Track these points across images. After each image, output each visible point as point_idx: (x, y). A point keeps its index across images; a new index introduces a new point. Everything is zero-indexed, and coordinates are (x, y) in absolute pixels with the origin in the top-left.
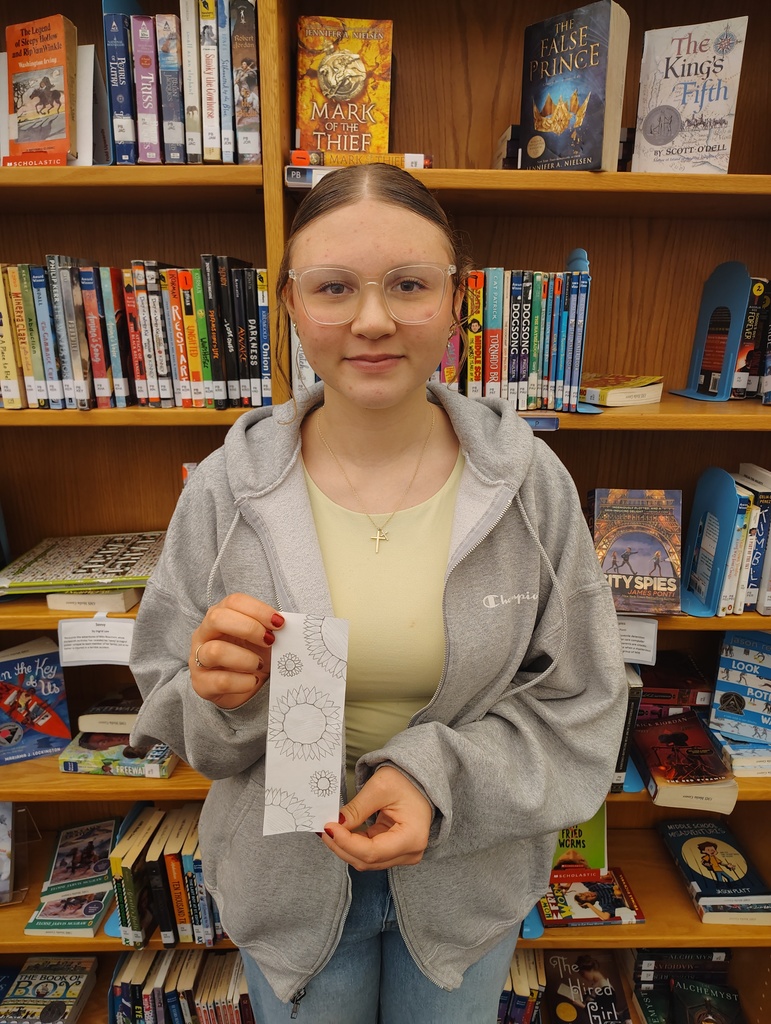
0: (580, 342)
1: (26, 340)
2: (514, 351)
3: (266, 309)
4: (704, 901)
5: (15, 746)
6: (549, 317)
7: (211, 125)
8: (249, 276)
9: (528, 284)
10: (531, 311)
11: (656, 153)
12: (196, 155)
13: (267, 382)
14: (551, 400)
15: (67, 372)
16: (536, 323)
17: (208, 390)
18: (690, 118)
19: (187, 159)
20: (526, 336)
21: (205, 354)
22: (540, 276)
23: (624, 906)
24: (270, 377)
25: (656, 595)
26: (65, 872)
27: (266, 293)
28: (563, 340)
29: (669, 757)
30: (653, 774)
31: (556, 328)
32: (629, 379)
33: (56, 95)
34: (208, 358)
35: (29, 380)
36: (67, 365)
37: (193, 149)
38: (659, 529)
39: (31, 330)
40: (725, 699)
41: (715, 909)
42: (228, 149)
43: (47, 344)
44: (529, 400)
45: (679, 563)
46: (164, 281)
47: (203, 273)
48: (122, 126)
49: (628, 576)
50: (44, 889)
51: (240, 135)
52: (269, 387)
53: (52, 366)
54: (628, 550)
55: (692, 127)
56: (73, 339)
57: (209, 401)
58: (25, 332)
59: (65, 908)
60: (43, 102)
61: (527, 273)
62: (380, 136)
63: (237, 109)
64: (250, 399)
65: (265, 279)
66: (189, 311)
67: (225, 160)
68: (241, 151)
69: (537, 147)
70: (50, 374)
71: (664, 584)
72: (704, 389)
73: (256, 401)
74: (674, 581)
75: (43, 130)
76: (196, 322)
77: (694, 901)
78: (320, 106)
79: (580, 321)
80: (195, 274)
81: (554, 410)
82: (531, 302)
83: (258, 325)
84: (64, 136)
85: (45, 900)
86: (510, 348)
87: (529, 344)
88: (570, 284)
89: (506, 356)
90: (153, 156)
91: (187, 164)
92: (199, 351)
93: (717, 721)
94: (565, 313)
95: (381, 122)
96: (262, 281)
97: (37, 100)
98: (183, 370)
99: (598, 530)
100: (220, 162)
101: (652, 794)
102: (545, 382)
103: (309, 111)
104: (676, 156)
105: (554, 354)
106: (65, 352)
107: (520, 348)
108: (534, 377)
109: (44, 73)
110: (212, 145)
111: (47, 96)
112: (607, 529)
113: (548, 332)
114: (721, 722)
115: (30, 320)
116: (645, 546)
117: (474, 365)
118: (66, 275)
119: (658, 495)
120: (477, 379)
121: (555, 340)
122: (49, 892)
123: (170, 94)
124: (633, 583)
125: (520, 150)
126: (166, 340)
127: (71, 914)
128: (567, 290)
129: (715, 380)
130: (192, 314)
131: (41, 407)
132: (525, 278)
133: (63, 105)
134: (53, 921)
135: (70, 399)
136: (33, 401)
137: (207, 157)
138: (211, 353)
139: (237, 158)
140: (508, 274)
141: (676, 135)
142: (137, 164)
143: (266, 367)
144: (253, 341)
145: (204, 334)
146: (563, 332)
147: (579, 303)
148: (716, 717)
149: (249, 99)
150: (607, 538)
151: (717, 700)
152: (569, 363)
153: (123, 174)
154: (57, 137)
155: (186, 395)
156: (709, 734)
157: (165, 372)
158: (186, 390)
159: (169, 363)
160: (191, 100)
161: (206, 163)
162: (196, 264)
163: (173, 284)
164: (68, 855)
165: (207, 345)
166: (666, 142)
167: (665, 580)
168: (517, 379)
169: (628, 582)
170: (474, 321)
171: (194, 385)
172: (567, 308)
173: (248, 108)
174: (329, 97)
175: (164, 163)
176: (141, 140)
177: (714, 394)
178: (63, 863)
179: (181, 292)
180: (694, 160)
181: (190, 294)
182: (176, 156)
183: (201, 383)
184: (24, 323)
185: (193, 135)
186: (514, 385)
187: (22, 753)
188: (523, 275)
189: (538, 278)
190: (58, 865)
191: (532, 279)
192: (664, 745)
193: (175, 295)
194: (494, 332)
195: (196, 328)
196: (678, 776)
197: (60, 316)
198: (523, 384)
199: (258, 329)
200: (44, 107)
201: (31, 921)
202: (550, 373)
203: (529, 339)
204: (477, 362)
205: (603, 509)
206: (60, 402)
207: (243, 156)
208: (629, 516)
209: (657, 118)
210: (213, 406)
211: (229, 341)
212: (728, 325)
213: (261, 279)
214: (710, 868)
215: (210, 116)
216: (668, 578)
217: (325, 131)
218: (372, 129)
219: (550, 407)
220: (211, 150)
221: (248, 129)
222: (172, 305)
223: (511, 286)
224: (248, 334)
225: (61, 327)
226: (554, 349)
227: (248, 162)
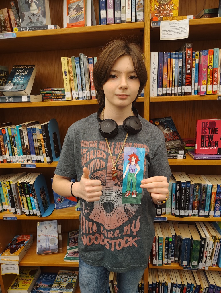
1: (73, 80)
5: (62, 204)
7: (129, 11)
12: (124, 21)
15: (84, 89)
19: (121, 22)
26: (73, 244)
33: (81, 8)
35: (73, 92)
36: (84, 87)
37: (123, 19)
39: (75, 76)
42: (134, 18)
43: (79, 80)
48: (103, 13)
50: (68, 248)
51: (138, 13)
53: (80, 87)
56: (86, 78)
58: (73, 77)
59: (74, 254)
60: (77, 11)
62: (176, 14)
63: (137, 6)
67: (133, 21)
68: (138, 18)
70: (80, 89)
75: (77, 19)
78: (157, 6)
84: (83, 20)
85: (68, 251)
86: (220, 74)
89: (219, 76)
90: (112, 22)
95: (176, 9)
97: (75, 11)
100: (131, 22)
103: (154, 8)
106: (84, 83)
109: (78, 3)
110: (129, 17)
111: (78, 9)
115: (74, 73)
118: (85, 59)
120: (211, 84)
122: (69, 249)
123: (117, 2)
131: (77, 100)
133: (83, 11)
134: (72, 257)
135: (85, 97)
136: (74, 98)
137: (127, 21)
140: (220, 50)
142: (107, 24)
149: (141, 2)
153: (103, 27)
154: (81, 20)
160: (123, 4)
161: (127, 23)
164: (73, 239)
170: (210, 65)
173: (140, 5)
174: (160, 3)
175: (114, 24)
176: (108, 17)
178: (72, 241)
182: (118, 21)
184: (72, 74)
185: (123, 15)
187: (64, 206)
190: (70, 242)
194: (216, 69)
197: (83, 72)
200: (77, 12)
201: (65, 257)
204: (211, 79)
206: (82, 98)
207: (138, 20)
215: (129, 8)
217: (159, 13)
218: (173, 12)
220: (129, 19)
221: (140, 11)
225: (83, 75)
227: (139, 21)
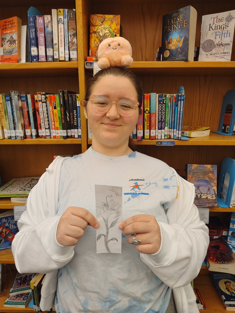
0: (181, 117)
1: (4, 117)
2: (160, 120)
3: (79, 107)
4: (226, 303)
5: (2, 245)
6: (171, 108)
7: (62, 49)
8: (74, 97)
9: (164, 98)
10: (165, 107)
11: (206, 55)
12: (57, 59)
13: (80, 130)
14: (172, 135)
15: (17, 128)
16: (167, 110)
17: (61, 133)
18: (218, 43)
19: (54, 60)
20: (164, 115)
21: (60, 121)
22: (168, 96)
23: (199, 303)
25: (208, 200)
26: (18, 285)
27: (79, 102)
28: (176, 116)
29: (214, 254)
30: (208, 260)
31: (174, 113)
32: (199, 128)
34: (61, 123)
35: (5, 130)
36: (17, 125)
37: (56, 57)
38: (209, 178)
39: (6, 114)
40: (232, 234)
41: (230, 305)
42: (67, 56)
43: (10, 119)
44: (165, 136)
45: (216, 189)
46: (47, 99)
47: (60, 96)
48: (34, 50)
49: (199, 194)
50: (11, 291)
51: (71, 52)
52: (80, 132)
53: (12, 126)
54: (199, 185)
55: (218, 46)
56: (18, 117)
57: (61, 136)
58: (4, 115)
59: (17, 297)
63: (70, 44)
64: (74, 136)
65: (79, 98)
66: (55, 108)
67: (66, 60)
68: (71, 57)
69: (167, 54)
70: (11, 128)
71: (211, 197)
72: (224, 131)
73: (76, 136)
74: (215, 195)
75: (10, 52)
76: (57, 111)
77: (223, 302)
78: (97, 42)
79: (182, 110)
80: (57, 96)
81: (173, 139)
82: (165, 104)
83: (77, 112)
84: (17, 54)
85: (11, 295)
86: (158, 119)
87: (165, 117)
88: (178, 98)
89: (157, 121)
90: (43, 59)
91: (54, 62)
92: (58, 120)
93: (230, 241)
94: (177, 107)
96: (78, 98)
98: (53, 126)
99: (189, 178)
101: (208, 267)
102: (170, 130)
103: (94, 44)
104: (213, 56)
105: (173, 121)
106: (16, 121)
107: (162, 119)
108: (166, 128)
110: (62, 55)
112: (192, 178)
113: (171, 113)
114: (231, 241)
115: (5, 111)
116: (205, 184)
117: (147, 124)
118: (16, 97)
119: (209, 166)
120: (148, 129)
121: (173, 116)
123: (48, 40)
124: (201, 196)
125: (162, 55)
126: (48, 117)
127: (19, 300)
128: (177, 100)
129: (228, 128)
130: (56, 109)
131: (9, 139)
134: (12, 302)
135: (18, 136)
136: (6, 137)
137: (60, 59)
138: (62, 121)
139: (70, 59)
140: (158, 95)
141: (213, 49)
142: (38, 62)
143: (79, 125)
144: (75, 117)
145: (60, 115)
146: (176, 113)
147: (181, 104)
148: (229, 240)
149: (74, 41)
150: (192, 181)
151: (230, 234)
152: (178, 123)
153: (34, 65)
154: (15, 54)
155: (54, 135)
156: (227, 246)
157: (48, 127)
158: (54, 133)
159: (49, 124)
160: (55, 41)
161: (60, 61)
162: (57, 93)
163: (50, 99)
164: (19, 279)
165: (61, 119)
166: (210, 51)
167: (212, 195)
168: (161, 129)
169: (199, 196)
170: (147, 110)
171: (57, 131)
172: (177, 106)
173: (73, 44)
174: (100, 39)
175: (47, 61)
176: (40, 54)
177: (228, 133)
178: (17, 282)
179: (53, 102)
180: (219, 57)
181: (55, 102)
182: (50, 59)
183: (59, 131)
184: (3, 112)
185: (56, 53)
186: (160, 131)
187: (4, 247)
188: (163, 95)
190: (16, 283)
191: (165, 96)
192: (212, 249)
193: (51, 103)
194: (153, 114)
195: (57, 113)
196: (217, 261)
197: (15, 110)
198: (163, 130)
201: (6, 302)
202: (172, 127)
204: (148, 123)
205: (190, 171)
206: (14, 137)
207: (72, 59)
208: (199, 173)
209: (207, 43)
210: (63, 138)
211: (68, 117)
212: (232, 110)
213: (78, 97)
214: (228, 291)
215: (61, 46)
216: (213, 195)
219: (172, 138)
220: (62, 57)
221: (73, 50)
222: (50, 106)
223: (159, 99)
224: (73, 115)
225: (15, 113)
226: (173, 119)
227: (73, 61)
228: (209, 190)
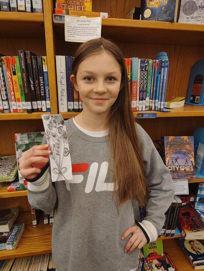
0: (165, 85)
2: (141, 89)
3: (47, 72)
4: (195, 262)
6: (153, 77)
8: (39, 59)
9: (146, 64)
10: (147, 74)
11: (187, 18)
12: (14, 8)
13: (48, 102)
14: (153, 107)
16: (149, 79)
17: (24, 105)
19: (10, 9)
20: (145, 83)
21: (22, 91)
23: (171, 267)
24: (49, 100)
25: (187, 172)
27: (46, 66)
28: (158, 85)
31: (156, 81)
34: (23, 92)
37: (13, 5)
38: (186, 149)
40: (200, 199)
41: (198, 265)
42: (28, 6)
44: (146, 107)
45: (194, 161)
46: (3, 61)
47: (20, 58)
49: (177, 166)
52: (49, 104)
54: (177, 157)
57: (25, 110)
61: (146, 60)
62: (89, 7)
64: (42, 109)
66: (14, 73)
67: (27, 11)
68: (34, 7)
71: (189, 168)
72: (193, 101)
73: (44, 109)
74: (193, 167)
76: (17, 78)
79: (165, 78)
80: (16, 58)
81: (155, 110)
82: (147, 71)
83: (43, 79)
88: (162, 64)
89: (138, 91)
91: (10, 11)
92: (19, 90)
93: (197, 206)
94: (159, 75)
95: (89, 2)
96: (45, 61)
98: (13, 97)
99: (166, 151)
100: (25, 11)
101: (184, 236)
102: (151, 100)
104: (194, 20)
105: (155, 90)
107: (143, 88)
108: (148, 99)
110: (21, 3)
112: (169, 150)
113: (152, 82)
116: (183, 156)
119: (186, 138)
121: (155, 85)
124: (179, 169)
125: (141, 15)
126: (5, 85)
128: (160, 66)
130: (16, 75)
132: (145, 62)
137: (19, 9)
138: (24, 91)
139: (33, 10)
140: (140, 60)
143: (47, 96)
144: (42, 86)
145: (21, 83)
146: (159, 82)
147: (165, 72)
150: (169, 153)
152: (160, 93)
155: (15, 108)
157: (5, 99)
158: (14, 105)
159: (7, 95)
161: (18, 11)
162: (17, 54)
163: (7, 62)
165: (22, 87)
166: (191, 14)
168: (142, 100)
169: (177, 168)
171: (18, 103)
172: (160, 73)
177: (198, 103)
179: (11, 66)
180: (201, 21)
181: (14, 66)
182: (5, 7)
183: (21, 103)
186: (141, 102)
189: (150, 62)
191: (148, 62)
193: (8, 67)
194: (134, 82)
195: (17, 81)
196: (191, 229)
198: (144, 101)
199: (44, 81)
202: (154, 97)
203: (146, 85)
205: (167, 143)
207: (35, 9)
208: (176, 145)
209: (188, 5)
210: (26, 112)
211: (32, 86)
214: (194, 250)
216: (191, 166)
217: (67, 4)
218: (86, 4)
219: (153, 109)
220: (21, 6)
222: (7, 71)
223: (141, 65)
224: (39, 83)
226: (155, 88)
227: (37, 12)
228: (186, 161)
